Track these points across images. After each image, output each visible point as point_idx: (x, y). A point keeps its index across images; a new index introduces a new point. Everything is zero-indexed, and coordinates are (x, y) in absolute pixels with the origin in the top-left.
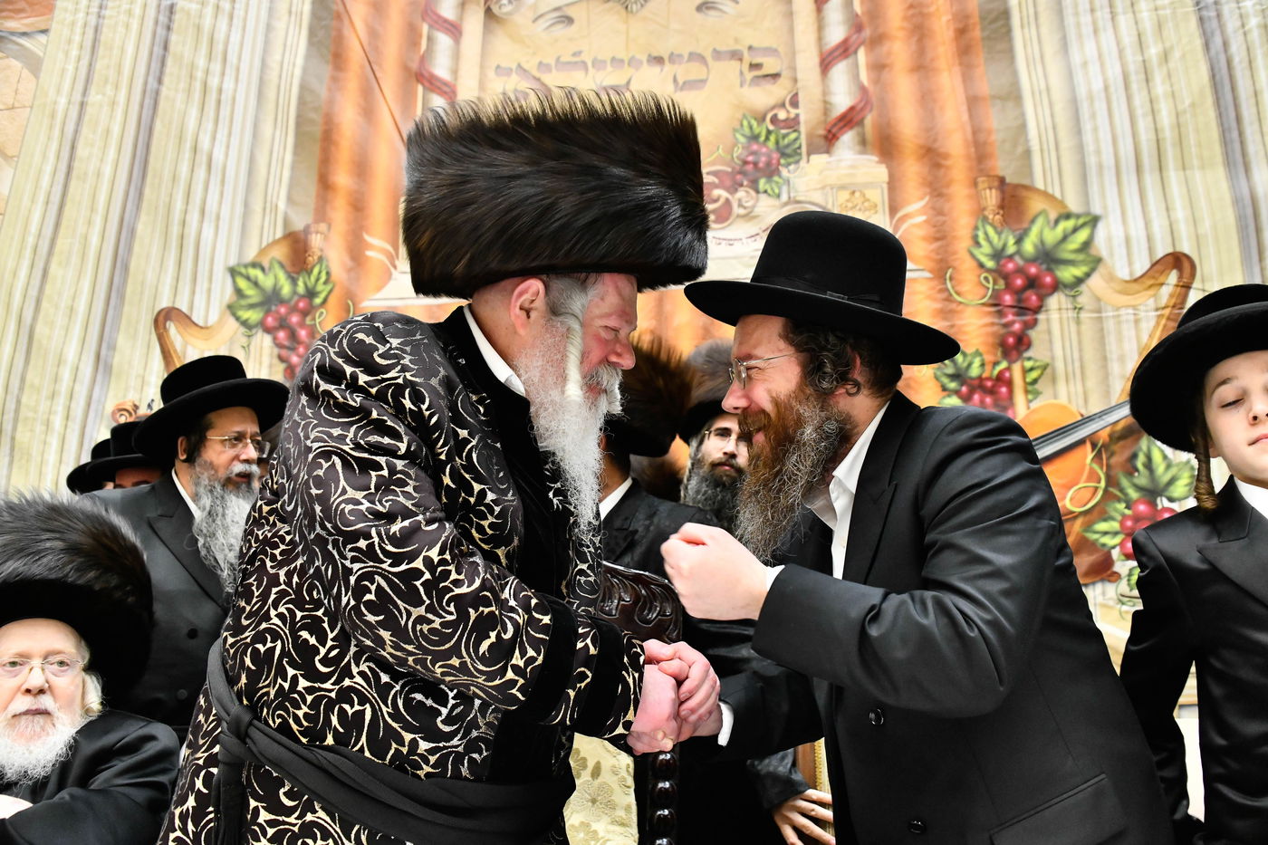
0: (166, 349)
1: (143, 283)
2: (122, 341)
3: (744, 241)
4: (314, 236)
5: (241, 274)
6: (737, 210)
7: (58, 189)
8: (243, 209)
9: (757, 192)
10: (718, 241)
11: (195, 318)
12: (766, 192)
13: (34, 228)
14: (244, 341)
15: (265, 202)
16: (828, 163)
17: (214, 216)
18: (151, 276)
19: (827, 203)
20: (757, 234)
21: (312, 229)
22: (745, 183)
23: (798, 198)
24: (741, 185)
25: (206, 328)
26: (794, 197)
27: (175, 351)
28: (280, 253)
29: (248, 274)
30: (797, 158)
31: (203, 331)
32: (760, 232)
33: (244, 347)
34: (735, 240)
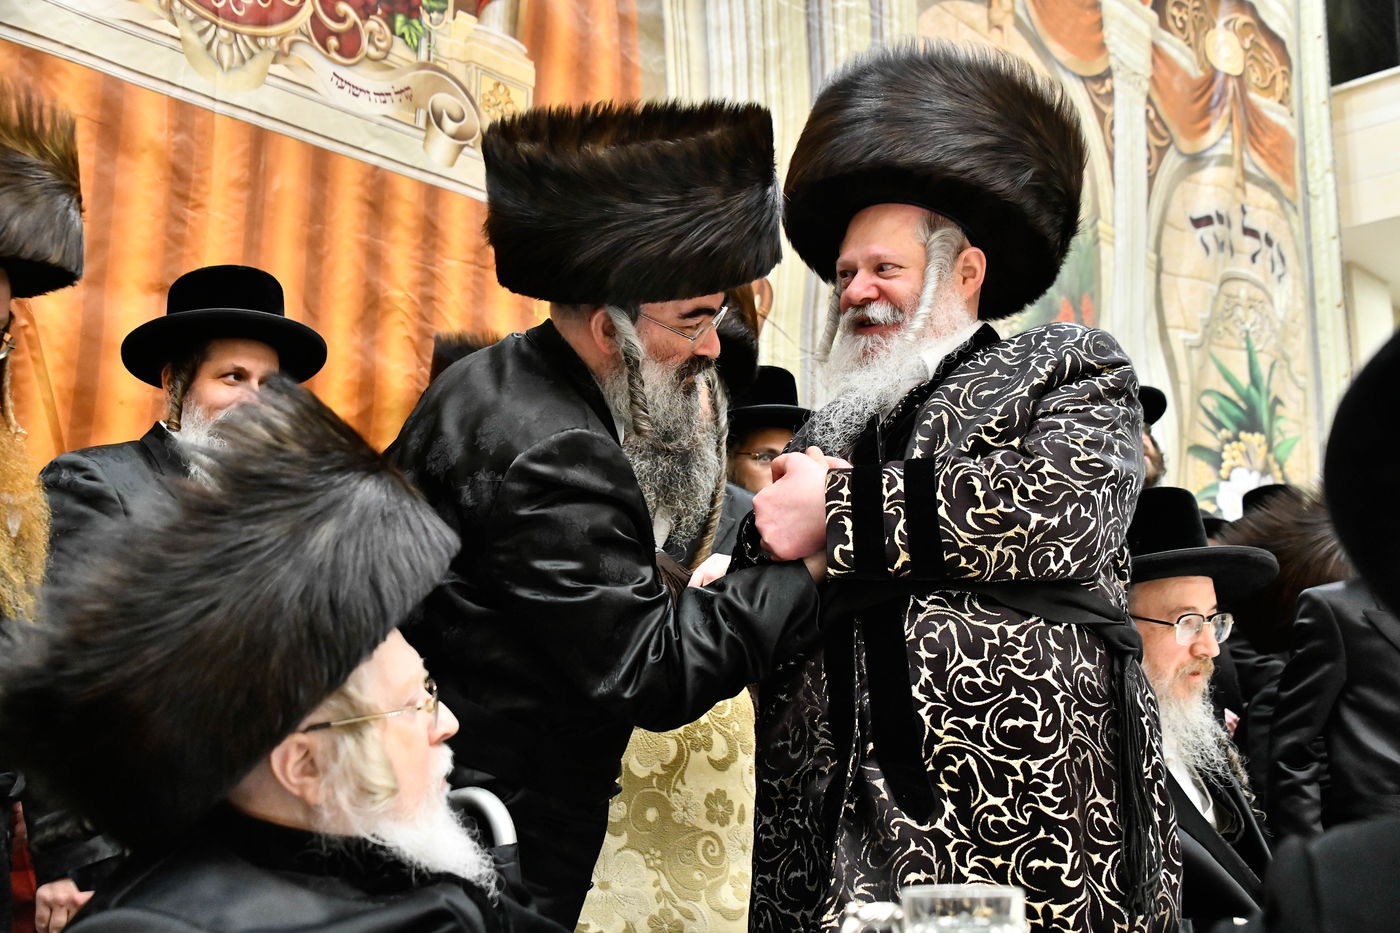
3: (373, 97)
6: (367, 48)
9: (393, 32)
10: (340, 83)
12: (402, 36)
16: (476, 30)
19: (470, 83)
20: (389, 94)
22: (380, 11)
23: (439, 64)
24: (375, 12)
26: (435, 60)
30: (442, 5)
32: (392, 91)
34: (361, 90)
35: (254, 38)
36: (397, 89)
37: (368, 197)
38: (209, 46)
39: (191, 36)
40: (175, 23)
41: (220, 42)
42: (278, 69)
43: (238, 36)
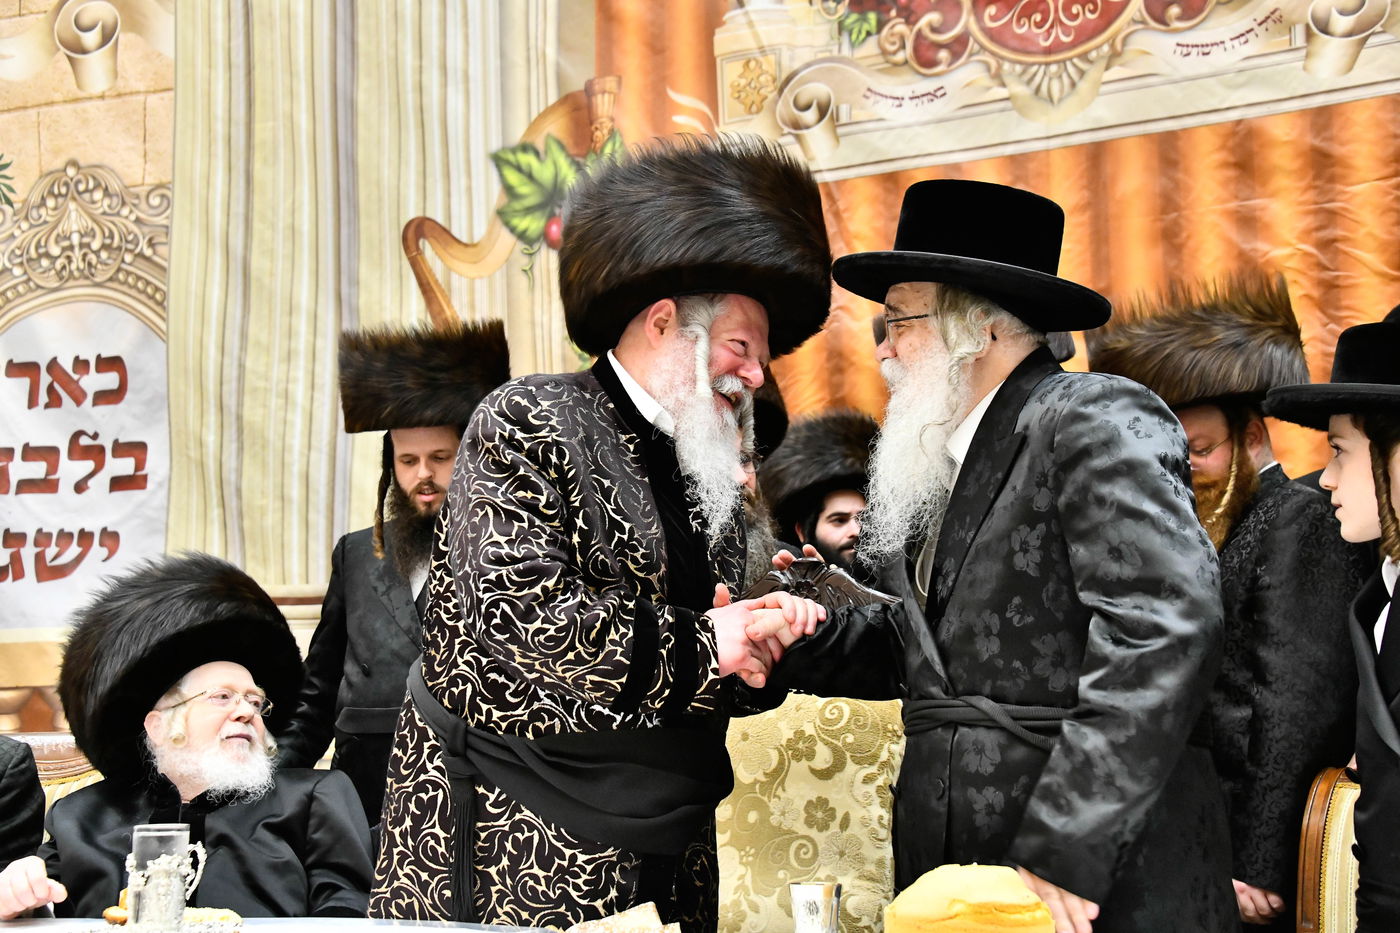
0: (425, 281)
1: (379, 184)
2: (365, 271)
3: (1229, 44)
4: (599, 97)
5: (508, 163)
7: (239, 42)
8: (498, 62)
10: (1185, 50)
11: (455, 232)
13: (220, 110)
14: (524, 261)
15: (528, 49)
17: (460, 74)
18: (387, 173)
20: (1252, 30)
21: (597, 88)
25: (474, 245)
27: (436, 281)
28: (557, 127)
29: (517, 161)
31: (470, 250)
32: (1254, 25)
33: (525, 271)
34: (1212, 45)
35: (1084, 57)
36: (1259, 21)
37: (1232, 159)
38: (1038, 90)
39: (1018, 89)
40: (1003, 85)
41: (1050, 79)
42: (1116, 72)
43: (1068, 64)
